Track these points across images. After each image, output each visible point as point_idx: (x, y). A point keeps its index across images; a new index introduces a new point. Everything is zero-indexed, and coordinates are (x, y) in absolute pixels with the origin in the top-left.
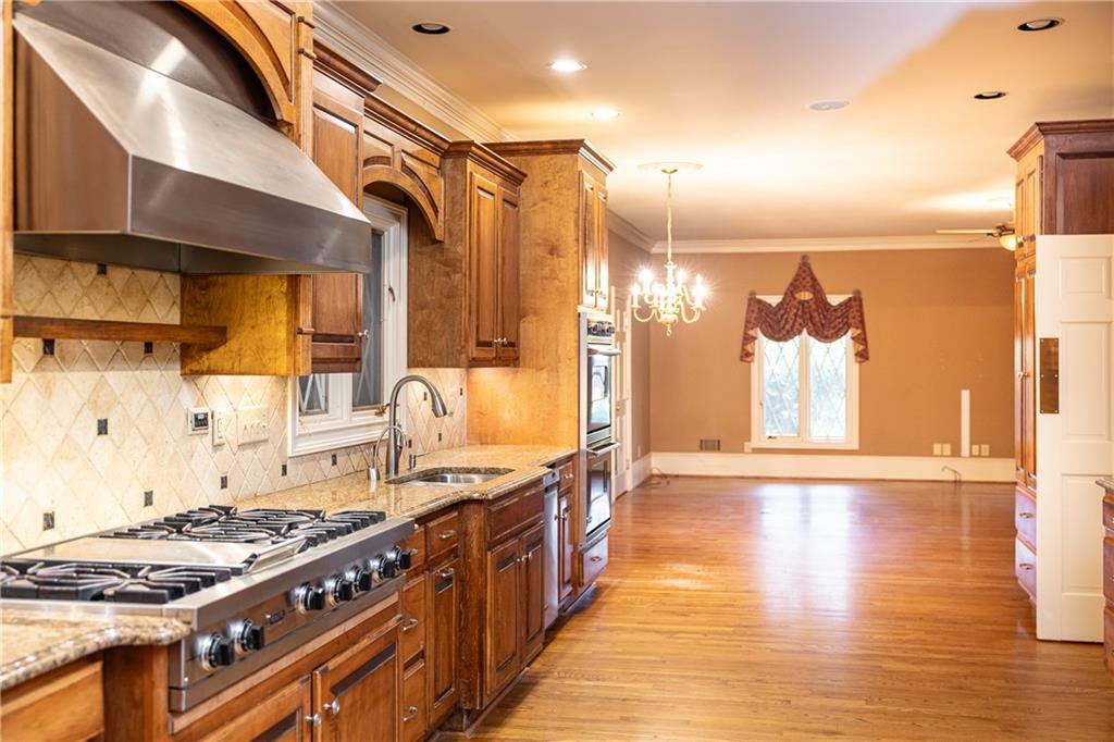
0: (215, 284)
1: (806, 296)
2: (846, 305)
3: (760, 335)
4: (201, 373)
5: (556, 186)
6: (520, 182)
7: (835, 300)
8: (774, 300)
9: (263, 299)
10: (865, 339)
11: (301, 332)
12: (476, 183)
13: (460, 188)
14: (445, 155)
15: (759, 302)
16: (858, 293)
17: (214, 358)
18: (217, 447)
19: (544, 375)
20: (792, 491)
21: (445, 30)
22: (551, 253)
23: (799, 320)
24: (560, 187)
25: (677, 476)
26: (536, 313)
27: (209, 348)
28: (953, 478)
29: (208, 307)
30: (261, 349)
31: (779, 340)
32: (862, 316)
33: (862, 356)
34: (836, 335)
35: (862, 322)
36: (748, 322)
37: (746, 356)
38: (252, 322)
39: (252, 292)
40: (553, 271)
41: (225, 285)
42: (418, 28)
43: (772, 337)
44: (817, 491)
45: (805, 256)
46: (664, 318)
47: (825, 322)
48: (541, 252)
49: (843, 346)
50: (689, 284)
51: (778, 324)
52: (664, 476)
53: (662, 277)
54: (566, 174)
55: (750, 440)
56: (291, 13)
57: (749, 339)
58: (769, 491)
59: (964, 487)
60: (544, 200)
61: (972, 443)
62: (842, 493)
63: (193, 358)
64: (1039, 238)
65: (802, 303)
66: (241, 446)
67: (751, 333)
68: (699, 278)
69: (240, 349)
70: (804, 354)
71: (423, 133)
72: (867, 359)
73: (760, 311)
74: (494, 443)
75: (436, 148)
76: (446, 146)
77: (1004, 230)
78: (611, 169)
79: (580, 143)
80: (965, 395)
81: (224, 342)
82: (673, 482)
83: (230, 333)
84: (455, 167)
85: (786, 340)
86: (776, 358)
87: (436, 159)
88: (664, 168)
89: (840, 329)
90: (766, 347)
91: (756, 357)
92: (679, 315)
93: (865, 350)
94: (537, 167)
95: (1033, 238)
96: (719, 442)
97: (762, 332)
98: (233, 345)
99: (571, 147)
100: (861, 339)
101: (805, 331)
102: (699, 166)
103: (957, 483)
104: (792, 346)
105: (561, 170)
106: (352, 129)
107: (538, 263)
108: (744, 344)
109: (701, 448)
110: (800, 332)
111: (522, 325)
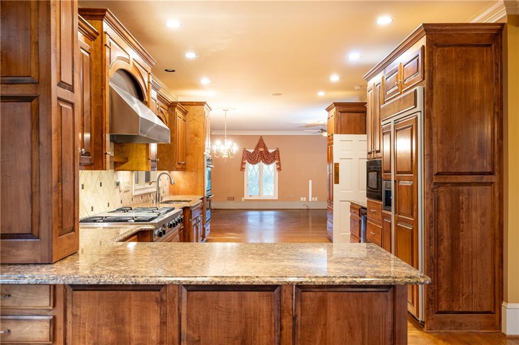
0: (124, 146)
1: (262, 149)
2: (275, 153)
3: (247, 163)
4: (118, 170)
5: (197, 115)
6: (186, 114)
7: (271, 151)
8: (252, 151)
9: (139, 150)
10: (280, 164)
11: (149, 159)
12: (178, 115)
13: (173, 117)
14: (169, 106)
15: (247, 151)
16: (278, 149)
17: (124, 166)
18: (120, 192)
19: (193, 173)
20: (257, 213)
21: (174, 71)
22: (196, 136)
23: (260, 158)
24: (199, 116)
25: (220, 209)
26: (191, 154)
27: (123, 163)
28: (306, 208)
29: (122, 152)
30: (138, 164)
31: (253, 164)
32: (279, 156)
33: (279, 169)
34: (271, 162)
35: (279, 158)
36: (243, 158)
37: (243, 169)
38: (135, 156)
39: (135, 148)
40: (196, 142)
41: (127, 146)
42: (166, 70)
43: (251, 163)
44: (265, 213)
45: (261, 137)
46: (224, 157)
47: (268, 158)
48: (192, 135)
49: (273, 167)
50: (232, 146)
51: (252, 158)
52: (216, 209)
53: (223, 143)
54: (200, 112)
55: (244, 197)
56: (147, 72)
57: (243, 164)
58: (250, 213)
59: (310, 211)
60: (194, 120)
61: (312, 197)
62: (272, 213)
63: (118, 166)
64: (334, 135)
65: (261, 152)
66: (125, 192)
67: (244, 161)
68: (235, 144)
69: (132, 163)
70: (260, 169)
71: (165, 100)
72: (281, 170)
73: (247, 154)
74: (178, 194)
75: (167, 105)
76: (169, 104)
77: (323, 130)
78: (211, 110)
79: (205, 103)
80: (310, 182)
81: (127, 161)
82: (219, 211)
83: (129, 159)
84: (172, 110)
85: (255, 164)
86: (252, 170)
87: (166, 108)
88: (224, 109)
89: (272, 161)
90: (249, 167)
91: (246, 170)
92: (229, 156)
93: (280, 167)
94: (191, 109)
95: (332, 135)
96: (234, 198)
97: (248, 161)
98: (130, 162)
99: (202, 104)
100: (279, 164)
101: (261, 162)
102: (235, 109)
103: (308, 209)
104: (256, 166)
105: (198, 111)
106: (155, 102)
107: (192, 139)
108: (242, 165)
109: (228, 200)
110: (260, 161)
111: (187, 158)
